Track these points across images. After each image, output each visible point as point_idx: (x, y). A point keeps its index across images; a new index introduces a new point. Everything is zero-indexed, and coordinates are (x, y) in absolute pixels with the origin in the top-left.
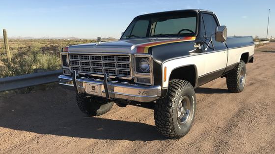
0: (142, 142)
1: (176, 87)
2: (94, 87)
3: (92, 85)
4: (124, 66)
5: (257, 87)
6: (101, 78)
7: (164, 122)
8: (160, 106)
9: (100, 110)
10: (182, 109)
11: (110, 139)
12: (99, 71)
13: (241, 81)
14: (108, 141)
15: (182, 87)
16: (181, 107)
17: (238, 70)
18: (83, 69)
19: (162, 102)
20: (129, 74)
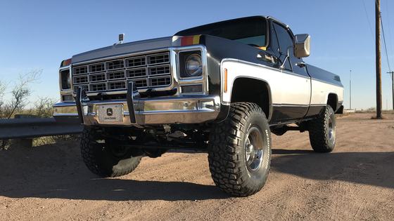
0: (188, 202)
1: (243, 109)
2: (111, 110)
3: (107, 107)
4: (161, 70)
6: (123, 97)
7: (225, 162)
8: (217, 137)
9: (118, 168)
10: (251, 147)
11: (134, 199)
12: (120, 85)
13: (330, 135)
14: (131, 202)
15: (250, 110)
16: (249, 145)
17: (324, 116)
18: (94, 88)
19: (220, 131)
20: (168, 83)
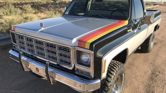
1: (115, 67)
2: (38, 69)
3: (35, 66)
5: (160, 47)
17: (150, 38)
